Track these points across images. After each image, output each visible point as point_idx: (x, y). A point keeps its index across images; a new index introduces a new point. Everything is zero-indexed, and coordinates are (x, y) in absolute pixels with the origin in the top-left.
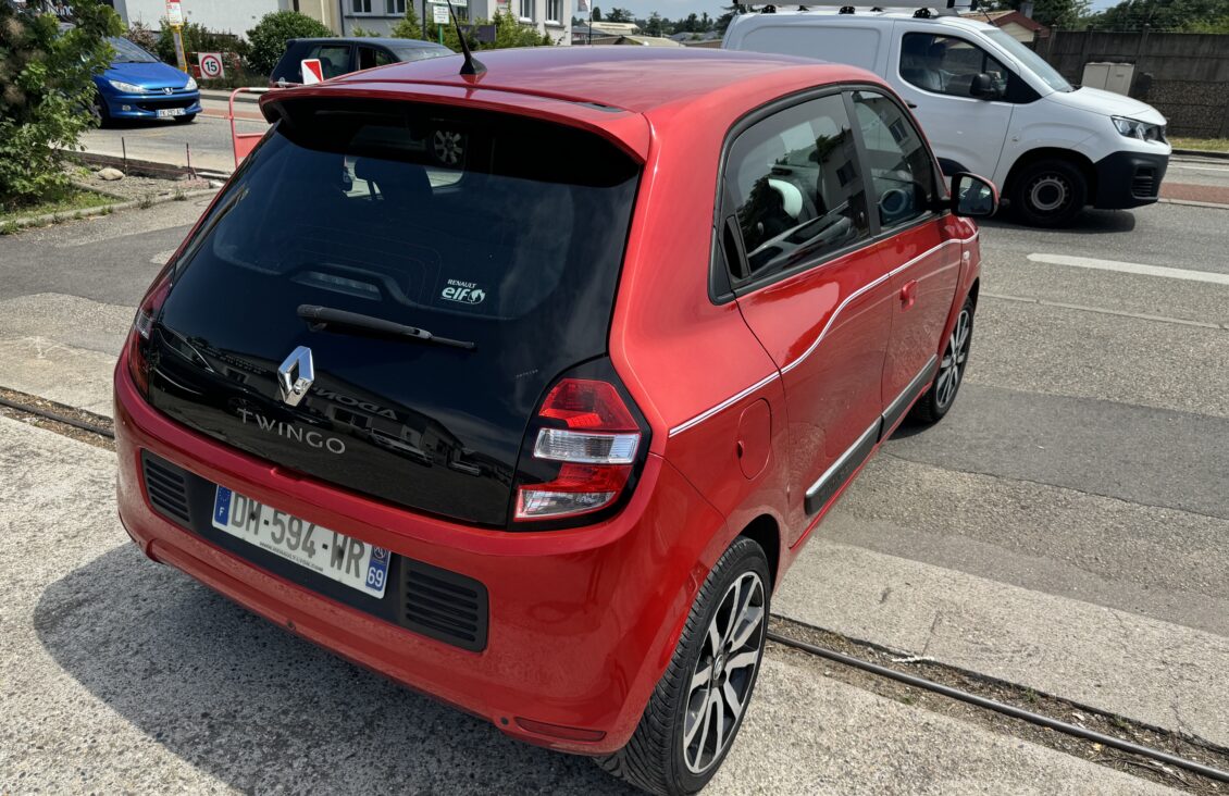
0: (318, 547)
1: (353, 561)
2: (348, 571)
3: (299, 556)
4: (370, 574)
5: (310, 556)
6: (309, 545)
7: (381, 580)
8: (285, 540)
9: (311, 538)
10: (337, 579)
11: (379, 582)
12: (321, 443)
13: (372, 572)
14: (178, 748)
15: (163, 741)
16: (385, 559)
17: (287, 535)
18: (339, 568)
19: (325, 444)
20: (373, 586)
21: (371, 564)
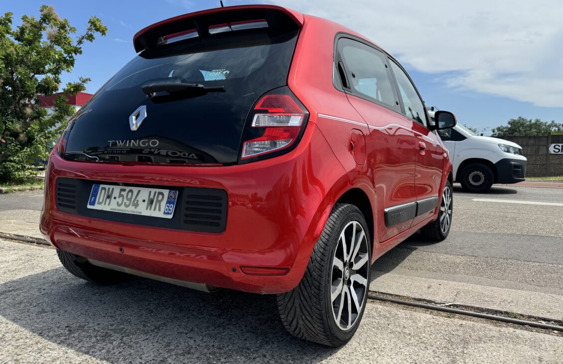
0: (140, 202)
1: (158, 204)
2: (155, 210)
3: (131, 210)
4: (167, 208)
5: (136, 208)
6: (135, 202)
7: (171, 209)
8: (124, 204)
9: (137, 199)
10: (149, 215)
11: (170, 210)
12: (147, 144)
13: (168, 206)
14: (50, 338)
15: (42, 336)
16: (174, 199)
17: (125, 200)
18: (150, 209)
19: (149, 144)
20: (168, 213)
21: (167, 203)
